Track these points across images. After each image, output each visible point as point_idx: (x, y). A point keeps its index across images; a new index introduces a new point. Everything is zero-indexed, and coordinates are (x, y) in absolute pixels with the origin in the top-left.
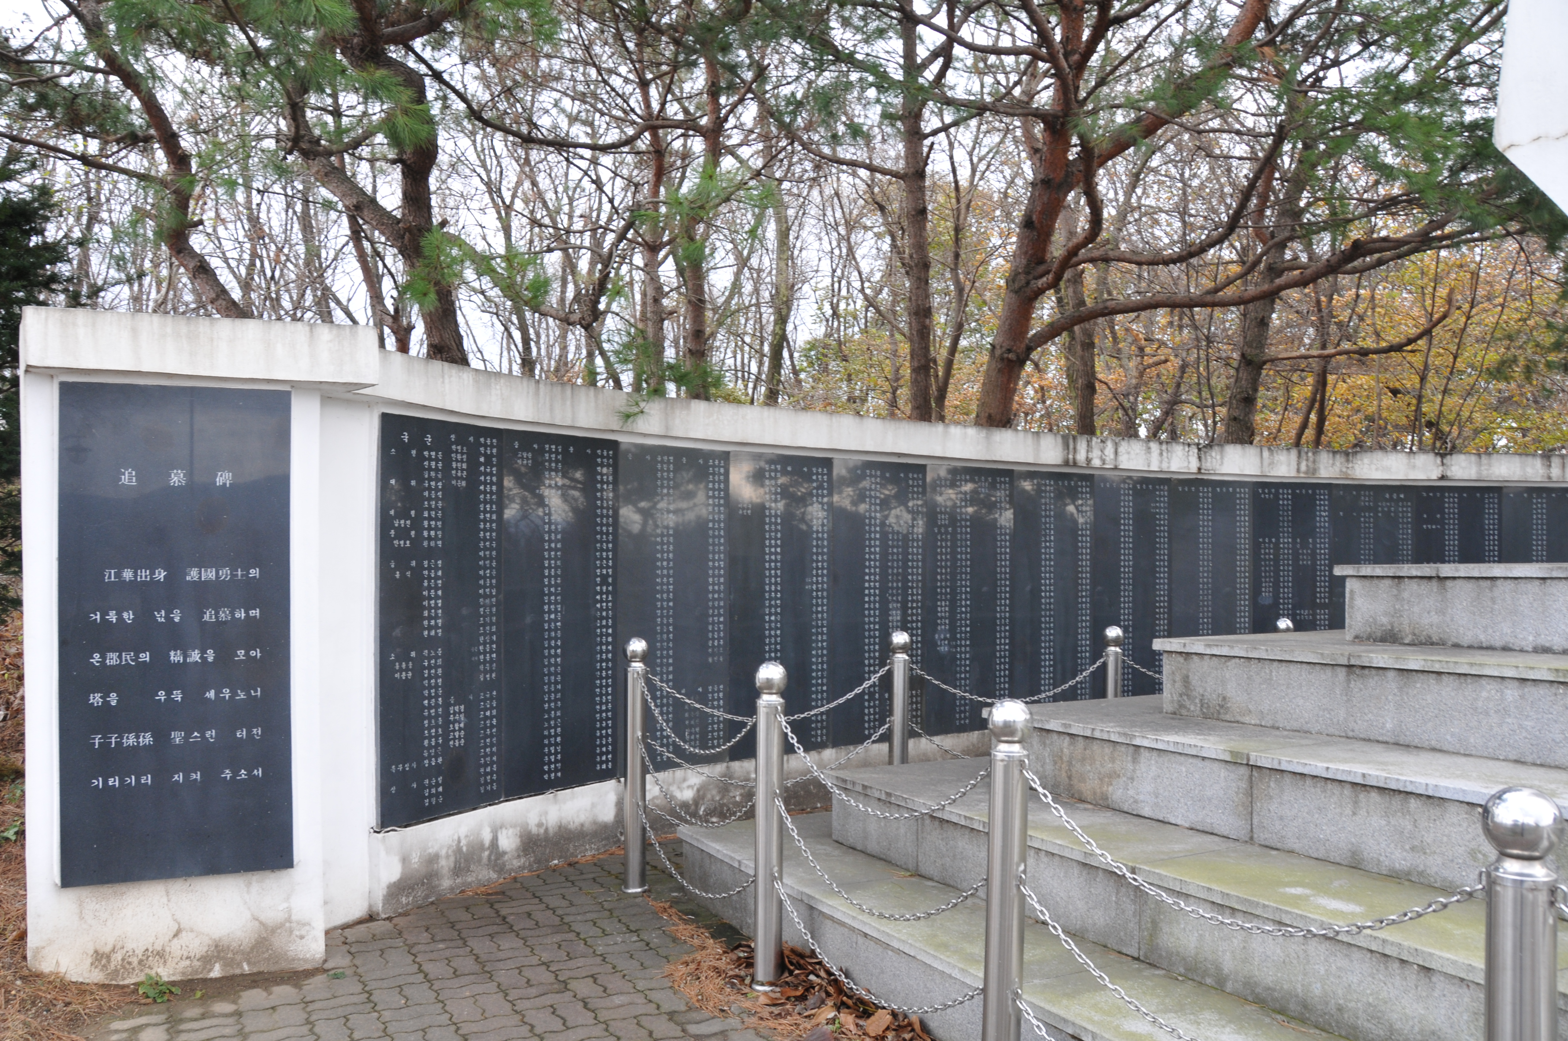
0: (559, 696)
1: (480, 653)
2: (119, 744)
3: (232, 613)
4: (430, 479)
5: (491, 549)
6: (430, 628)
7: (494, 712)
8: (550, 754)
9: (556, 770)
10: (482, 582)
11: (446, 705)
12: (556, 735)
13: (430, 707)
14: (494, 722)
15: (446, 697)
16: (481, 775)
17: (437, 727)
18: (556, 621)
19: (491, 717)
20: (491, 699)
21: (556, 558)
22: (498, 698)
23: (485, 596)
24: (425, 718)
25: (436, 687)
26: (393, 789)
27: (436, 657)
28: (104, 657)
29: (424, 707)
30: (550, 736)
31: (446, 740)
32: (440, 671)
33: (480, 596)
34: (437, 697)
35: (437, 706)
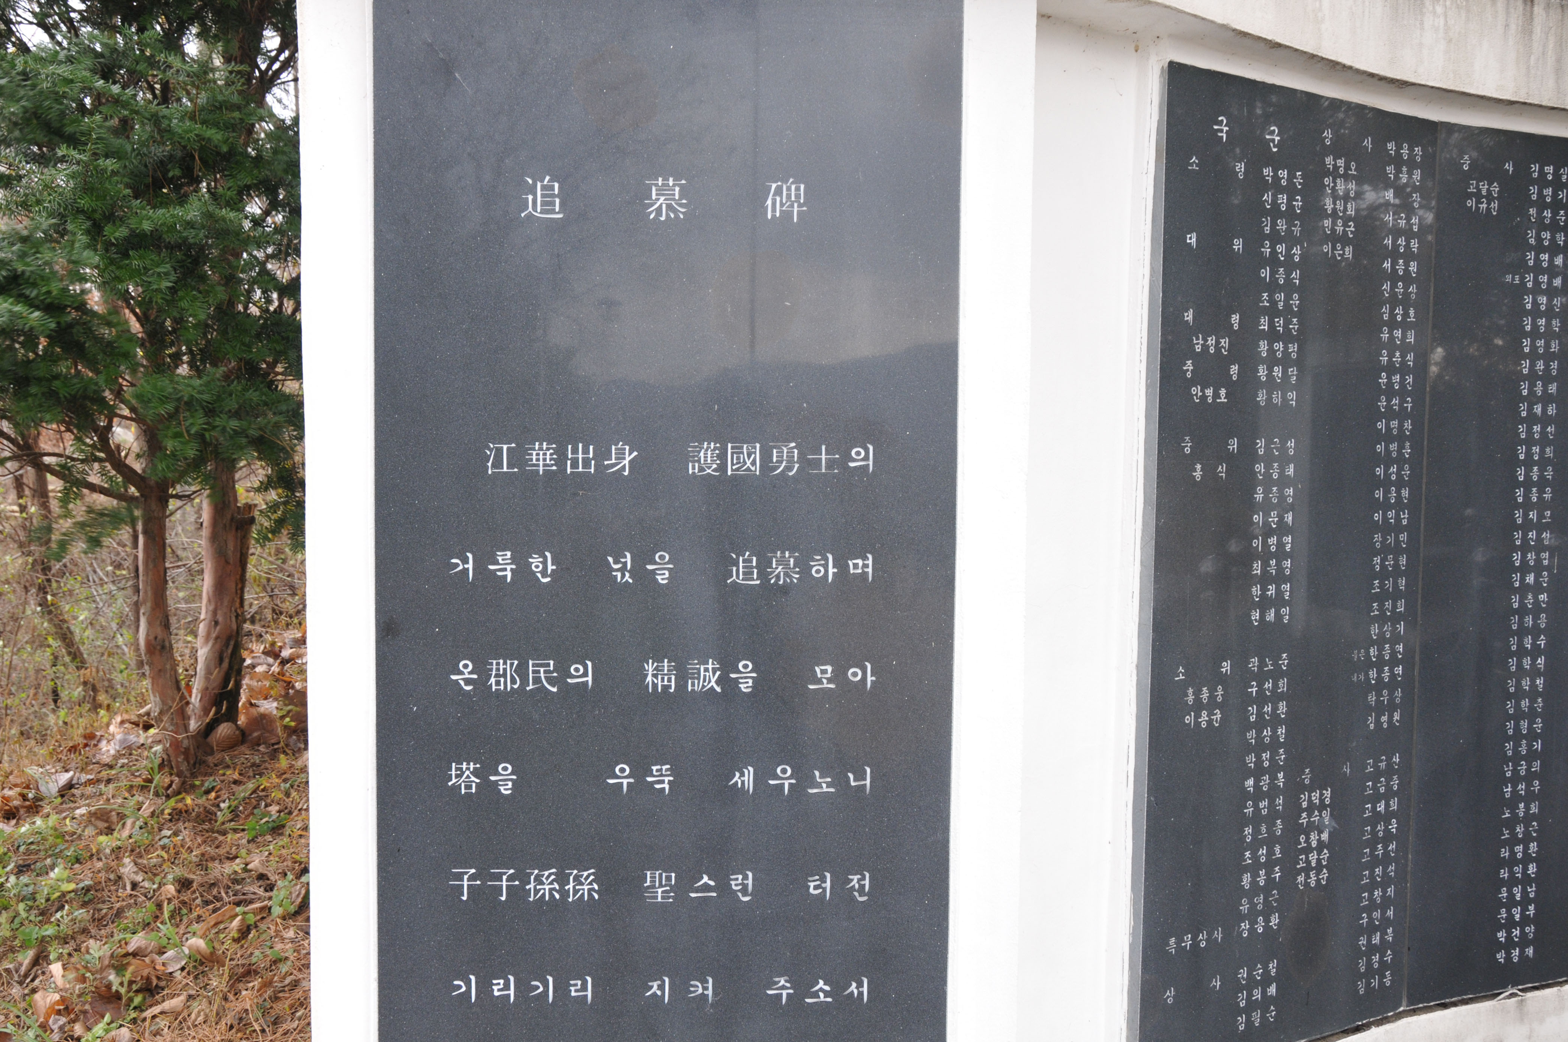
0: (1536, 766)
1: (1369, 664)
2: (518, 893)
3: (804, 567)
4: (1275, 238)
5: (1402, 415)
6: (1265, 604)
7: (1394, 805)
8: (1511, 902)
9: (1524, 942)
10: (1379, 494)
11: (1294, 789)
12: (1527, 859)
13: (1258, 795)
14: (1394, 827)
15: (1293, 769)
16: (1359, 954)
17: (1270, 841)
18: (1537, 588)
19: (1388, 816)
20: (1390, 772)
21: (1544, 441)
22: (1404, 771)
23: (1386, 528)
24: (1245, 821)
25: (1274, 745)
26: (1170, 995)
27: (1277, 674)
28: (482, 669)
29: (1245, 795)
30: (1513, 861)
31: (1290, 872)
32: (1282, 707)
33: (1376, 527)
34: (1273, 771)
35: (1274, 791)
